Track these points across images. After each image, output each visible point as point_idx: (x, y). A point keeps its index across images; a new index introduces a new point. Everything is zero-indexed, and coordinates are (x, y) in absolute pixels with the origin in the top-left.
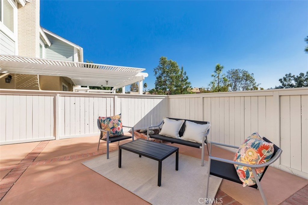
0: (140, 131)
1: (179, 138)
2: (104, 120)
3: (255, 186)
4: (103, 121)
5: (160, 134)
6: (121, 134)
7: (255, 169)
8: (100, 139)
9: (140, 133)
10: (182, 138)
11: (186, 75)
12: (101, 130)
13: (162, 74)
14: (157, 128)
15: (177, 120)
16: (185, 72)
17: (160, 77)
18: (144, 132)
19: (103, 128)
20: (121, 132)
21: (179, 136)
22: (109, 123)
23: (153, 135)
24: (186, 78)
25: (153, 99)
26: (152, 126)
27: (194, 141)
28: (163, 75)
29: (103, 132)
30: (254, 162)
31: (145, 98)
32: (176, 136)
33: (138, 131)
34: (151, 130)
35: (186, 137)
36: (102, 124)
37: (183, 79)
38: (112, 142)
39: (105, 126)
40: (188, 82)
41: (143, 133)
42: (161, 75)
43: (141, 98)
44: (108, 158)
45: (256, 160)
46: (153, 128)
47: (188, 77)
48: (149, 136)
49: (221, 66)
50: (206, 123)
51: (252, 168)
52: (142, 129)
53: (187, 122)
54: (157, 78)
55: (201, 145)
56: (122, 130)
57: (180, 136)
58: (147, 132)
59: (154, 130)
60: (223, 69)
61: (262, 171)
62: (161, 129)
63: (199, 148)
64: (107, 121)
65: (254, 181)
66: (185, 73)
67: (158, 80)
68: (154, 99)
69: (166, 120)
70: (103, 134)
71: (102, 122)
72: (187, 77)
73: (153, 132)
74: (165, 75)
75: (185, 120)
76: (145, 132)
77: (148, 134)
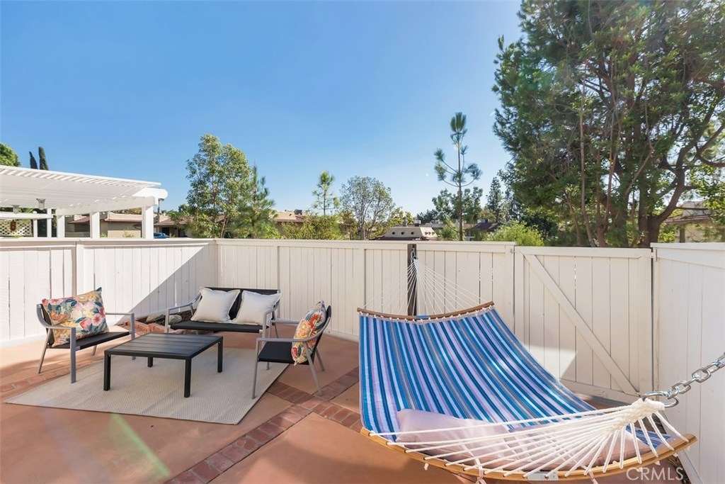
0: (148, 320)
1: (230, 322)
2: (59, 306)
3: (306, 363)
4: (54, 309)
5: (192, 319)
6: (103, 330)
7: (306, 342)
8: (47, 348)
9: (147, 323)
10: (235, 321)
11: (265, 186)
12: (49, 328)
13: (207, 176)
14: (189, 308)
15: (227, 290)
16: (263, 179)
17: (201, 183)
18: (159, 320)
19: (54, 322)
20: (103, 326)
21: (229, 318)
22: (71, 311)
23: (179, 322)
24: (264, 191)
25: (180, 248)
26: (176, 306)
27: (253, 322)
28: (208, 180)
29: (55, 332)
30: (306, 336)
31: (158, 247)
32: (225, 319)
33: (143, 320)
34: (175, 314)
35: (240, 319)
36: (53, 314)
37: (258, 193)
38: (82, 348)
39: (62, 317)
40: (268, 201)
41: (154, 322)
42: (204, 177)
43: (150, 247)
44: (74, 381)
45: (308, 334)
46: (179, 311)
47: (269, 191)
48: (169, 326)
49: (329, 176)
50: (274, 292)
51: (303, 342)
52: (153, 314)
53: (245, 295)
54: (194, 185)
55: (261, 327)
56: (104, 322)
57: (232, 319)
58: (164, 319)
59: (181, 314)
60: (333, 182)
61: (314, 344)
62: (194, 311)
63: (258, 332)
64: (65, 307)
65: (306, 357)
66: (263, 181)
67: (196, 190)
68: (183, 248)
69: (205, 293)
70: (55, 336)
71: (51, 310)
72: (266, 189)
73: (180, 318)
74: (214, 178)
75: (242, 290)
76: (161, 320)
77: (166, 323)
